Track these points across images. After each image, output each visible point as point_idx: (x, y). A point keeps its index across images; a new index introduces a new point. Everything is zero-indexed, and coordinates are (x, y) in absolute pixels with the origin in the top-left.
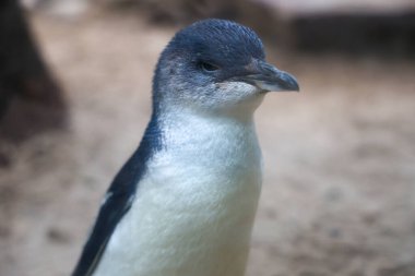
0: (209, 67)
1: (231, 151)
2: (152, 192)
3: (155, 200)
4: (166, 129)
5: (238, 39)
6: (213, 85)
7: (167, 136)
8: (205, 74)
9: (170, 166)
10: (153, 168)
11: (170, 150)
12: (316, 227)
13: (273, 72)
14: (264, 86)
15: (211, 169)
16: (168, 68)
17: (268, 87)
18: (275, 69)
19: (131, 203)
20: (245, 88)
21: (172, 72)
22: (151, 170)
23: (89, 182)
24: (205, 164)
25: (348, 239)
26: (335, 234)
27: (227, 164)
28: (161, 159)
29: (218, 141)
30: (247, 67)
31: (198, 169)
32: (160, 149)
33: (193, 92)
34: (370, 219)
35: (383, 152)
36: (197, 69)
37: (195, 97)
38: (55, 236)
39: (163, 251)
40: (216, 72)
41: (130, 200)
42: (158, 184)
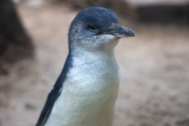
0: (93, 28)
1: (103, 67)
2: (69, 87)
3: (70, 91)
4: (75, 58)
5: (105, 15)
6: (95, 37)
7: (75, 61)
8: (91, 31)
9: (77, 75)
10: (69, 77)
11: (76, 68)
12: (148, 102)
13: (122, 29)
14: (119, 36)
15: (95, 76)
16: (75, 30)
17: (121, 36)
18: (123, 27)
19: (61, 92)
20: (110, 37)
21: (76, 31)
22: (68, 78)
23: (44, 82)
24: (92, 74)
25: (162, 108)
26: (156, 105)
27: (102, 73)
28: (73, 72)
29: (97, 63)
30: (110, 27)
31: (89, 76)
32: (72, 67)
33: (86, 40)
34: (173, 99)
35: (178, 68)
36: (87, 30)
37: (87, 42)
38: (29, 107)
39: (75, 114)
40: (96, 30)
41: (60, 90)
42: (71, 84)
